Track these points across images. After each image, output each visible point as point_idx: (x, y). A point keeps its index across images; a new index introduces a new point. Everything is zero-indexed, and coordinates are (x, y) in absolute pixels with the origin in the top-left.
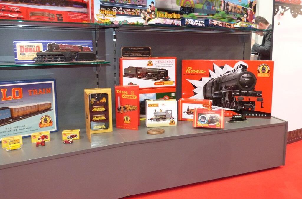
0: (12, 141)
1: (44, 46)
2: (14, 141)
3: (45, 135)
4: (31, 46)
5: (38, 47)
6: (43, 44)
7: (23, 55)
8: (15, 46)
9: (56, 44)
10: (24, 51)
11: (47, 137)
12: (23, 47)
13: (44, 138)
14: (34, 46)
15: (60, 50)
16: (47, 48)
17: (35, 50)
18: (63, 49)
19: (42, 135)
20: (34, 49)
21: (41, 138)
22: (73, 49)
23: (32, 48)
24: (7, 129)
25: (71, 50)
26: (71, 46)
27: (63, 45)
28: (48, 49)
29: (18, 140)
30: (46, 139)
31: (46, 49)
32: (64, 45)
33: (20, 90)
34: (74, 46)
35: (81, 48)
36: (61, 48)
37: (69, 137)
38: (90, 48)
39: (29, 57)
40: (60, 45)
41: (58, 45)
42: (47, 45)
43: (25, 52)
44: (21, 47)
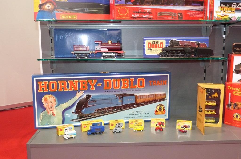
0: (137, 123)
1: (167, 43)
2: (138, 123)
3: (162, 122)
4: (156, 43)
5: (162, 43)
6: (166, 41)
7: (150, 50)
8: (145, 43)
9: (177, 40)
10: (150, 47)
11: (163, 124)
12: (150, 43)
13: (160, 125)
14: (159, 43)
15: (180, 46)
16: (169, 44)
17: (159, 46)
18: (182, 45)
19: (159, 122)
20: (158, 45)
21: (158, 124)
22: (191, 45)
23: (157, 44)
24: (132, 112)
25: (189, 46)
26: (189, 42)
27: (182, 42)
29: (141, 123)
30: (163, 125)
31: (169, 45)
32: (183, 42)
33: (143, 80)
34: (192, 43)
35: (198, 44)
36: (180, 45)
37: (183, 127)
38: (206, 44)
39: (154, 52)
40: (180, 41)
41: (178, 41)
43: (151, 48)
44: (149, 43)
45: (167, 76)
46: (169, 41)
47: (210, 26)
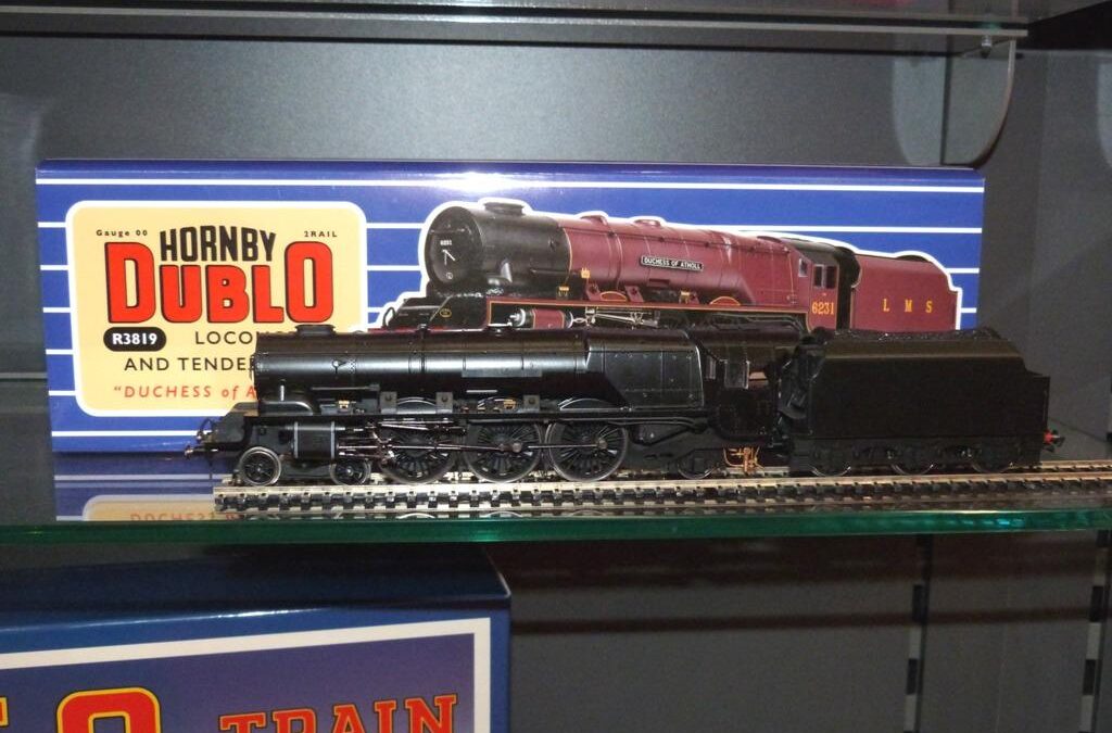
1: (380, 247)
4: (229, 243)
5: (313, 254)
6: (370, 219)
7: (136, 356)
8: (55, 246)
9: (529, 212)
10: (144, 308)
12: (139, 253)
14: (269, 242)
15: (579, 288)
16: (422, 267)
17: (278, 298)
18: (605, 285)
20: (261, 274)
22: (732, 280)
23: (246, 267)
25: (705, 294)
26: (711, 244)
27: (611, 234)
28: (425, 280)
31: (412, 281)
32: (627, 235)
33: (139, 707)
34: (742, 247)
35: (841, 270)
36: (585, 274)
38: (948, 272)
39: (206, 377)
40: (575, 230)
41: (554, 229)
42: (424, 228)
43: (157, 321)
44: (117, 254)
45: (467, 641)
46: (421, 219)
47: (987, 35)
